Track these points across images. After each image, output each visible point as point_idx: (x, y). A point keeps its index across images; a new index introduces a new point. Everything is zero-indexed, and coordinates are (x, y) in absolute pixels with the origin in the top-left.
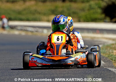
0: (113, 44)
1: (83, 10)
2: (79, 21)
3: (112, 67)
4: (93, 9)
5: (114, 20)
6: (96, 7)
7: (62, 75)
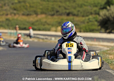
0: (108, 50)
1: (83, 22)
2: (80, 32)
3: (109, 69)
4: (91, 21)
5: (108, 31)
6: (94, 20)
7: (70, 75)
